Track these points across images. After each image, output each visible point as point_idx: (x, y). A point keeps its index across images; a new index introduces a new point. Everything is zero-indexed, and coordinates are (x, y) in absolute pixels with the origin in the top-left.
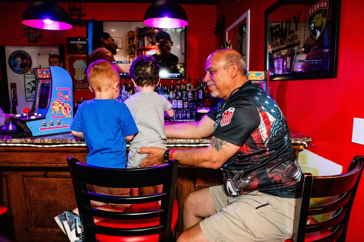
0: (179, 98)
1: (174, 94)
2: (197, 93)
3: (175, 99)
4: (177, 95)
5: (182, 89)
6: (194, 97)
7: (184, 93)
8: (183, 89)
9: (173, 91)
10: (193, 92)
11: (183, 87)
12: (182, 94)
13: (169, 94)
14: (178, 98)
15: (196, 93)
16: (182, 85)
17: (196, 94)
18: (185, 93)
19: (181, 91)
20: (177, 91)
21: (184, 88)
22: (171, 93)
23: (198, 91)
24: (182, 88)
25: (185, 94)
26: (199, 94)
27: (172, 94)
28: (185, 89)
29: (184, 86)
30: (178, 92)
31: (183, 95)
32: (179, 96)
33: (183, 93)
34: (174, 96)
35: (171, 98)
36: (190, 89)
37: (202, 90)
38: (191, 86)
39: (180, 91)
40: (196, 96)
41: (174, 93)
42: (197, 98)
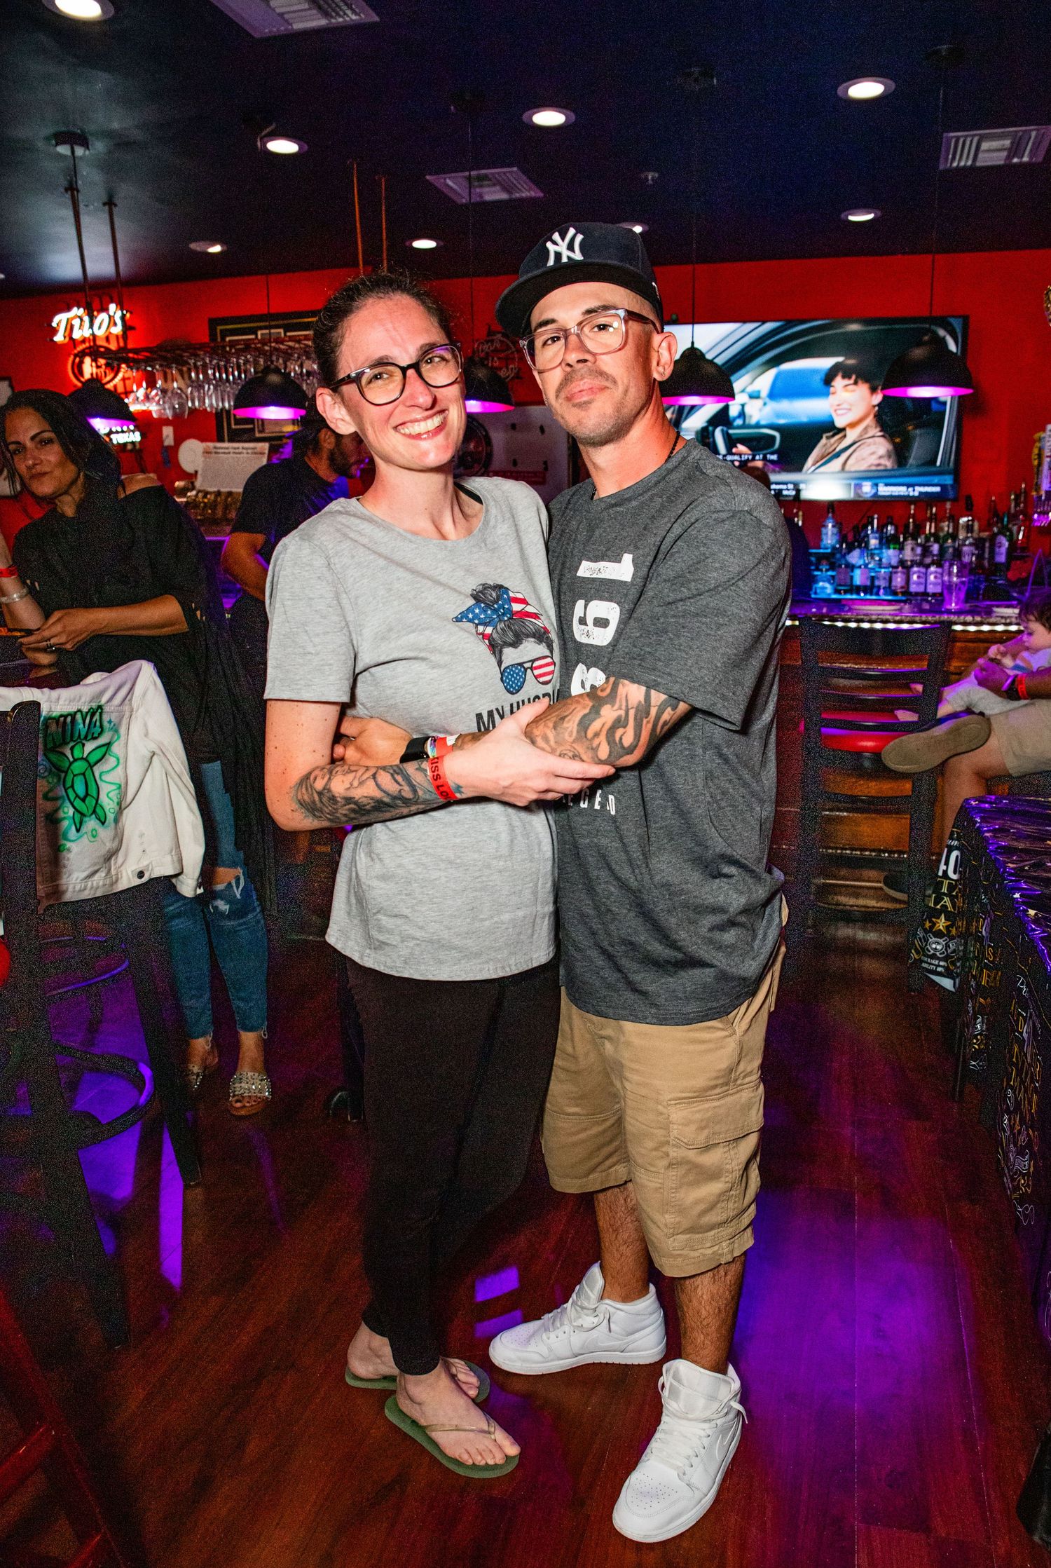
0: (933, 560)
1: (919, 550)
2: (990, 547)
3: (920, 564)
4: (926, 551)
5: (941, 534)
6: (980, 557)
7: (948, 547)
8: (945, 533)
9: (915, 539)
10: (978, 544)
11: (946, 527)
12: (942, 550)
13: (901, 549)
14: (928, 560)
15: (987, 545)
16: (944, 522)
17: (987, 550)
18: (954, 547)
19: (941, 541)
20: (927, 540)
21: (951, 530)
22: (909, 545)
23: (993, 538)
24: (942, 529)
25: (951, 550)
26: (997, 550)
27: (913, 549)
28: (953, 533)
29: (951, 524)
30: (930, 544)
31: (946, 552)
32: (934, 555)
33: (946, 545)
34: (917, 555)
35: (907, 561)
36: (968, 533)
37: (1005, 536)
38: (972, 526)
39: (937, 541)
40: (987, 555)
41: (918, 545)
42: (989, 562)
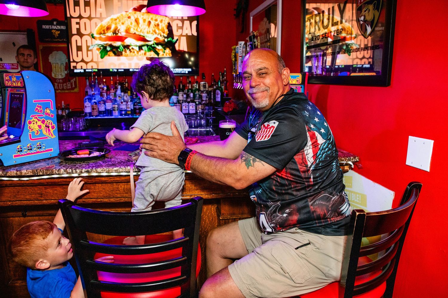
0: (191, 100)
1: (185, 96)
2: (213, 94)
3: (186, 101)
4: (188, 96)
5: (194, 89)
6: (210, 99)
7: (197, 94)
8: (195, 88)
9: (183, 91)
10: (209, 93)
11: (196, 86)
12: (194, 96)
13: (178, 95)
14: (189, 100)
15: (212, 93)
16: (194, 84)
17: (212, 96)
18: (199, 94)
19: (194, 92)
20: (188, 91)
21: (197, 88)
22: (181, 94)
23: (214, 91)
24: (194, 87)
25: (198, 95)
26: (217, 96)
27: (182, 95)
28: (198, 89)
29: (197, 85)
30: (189, 93)
31: (196, 96)
32: (191, 98)
33: (196, 93)
34: (184, 98)
35: (180, 100)
36: (204, 88)
37: (219, 90)
38: (206, 85)
39: (192, 92)
40: (212, 98)
41: (185, 94)
42: (213, 100)
